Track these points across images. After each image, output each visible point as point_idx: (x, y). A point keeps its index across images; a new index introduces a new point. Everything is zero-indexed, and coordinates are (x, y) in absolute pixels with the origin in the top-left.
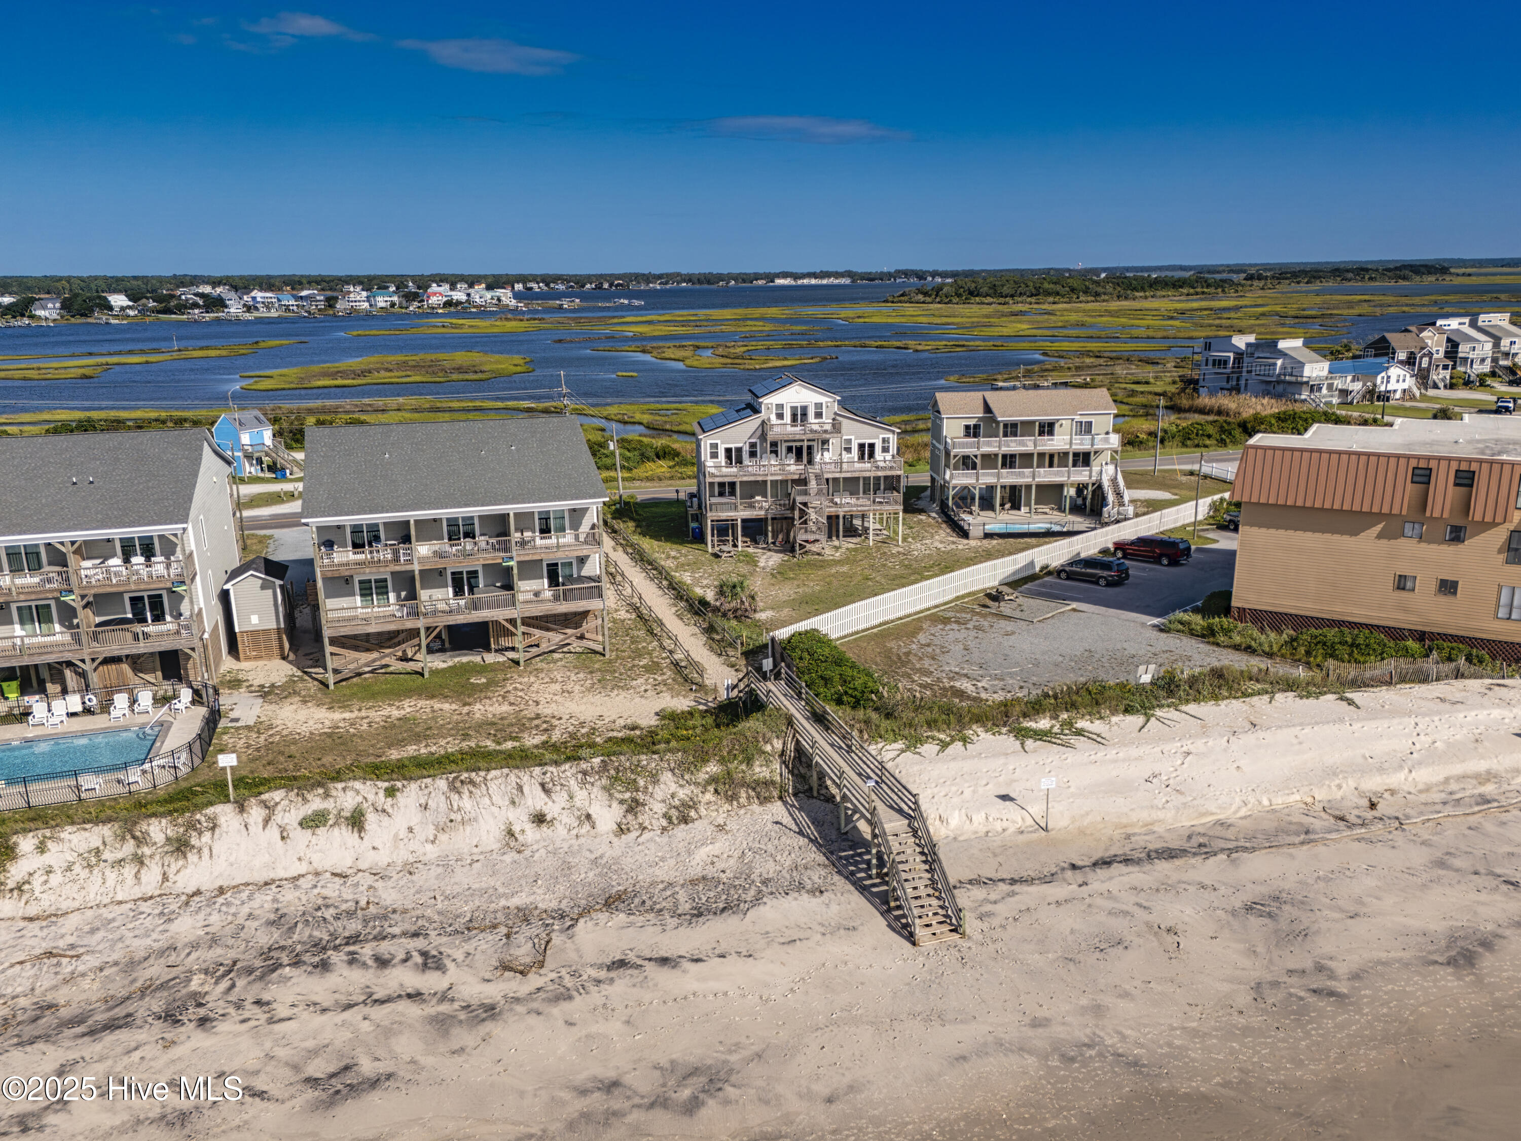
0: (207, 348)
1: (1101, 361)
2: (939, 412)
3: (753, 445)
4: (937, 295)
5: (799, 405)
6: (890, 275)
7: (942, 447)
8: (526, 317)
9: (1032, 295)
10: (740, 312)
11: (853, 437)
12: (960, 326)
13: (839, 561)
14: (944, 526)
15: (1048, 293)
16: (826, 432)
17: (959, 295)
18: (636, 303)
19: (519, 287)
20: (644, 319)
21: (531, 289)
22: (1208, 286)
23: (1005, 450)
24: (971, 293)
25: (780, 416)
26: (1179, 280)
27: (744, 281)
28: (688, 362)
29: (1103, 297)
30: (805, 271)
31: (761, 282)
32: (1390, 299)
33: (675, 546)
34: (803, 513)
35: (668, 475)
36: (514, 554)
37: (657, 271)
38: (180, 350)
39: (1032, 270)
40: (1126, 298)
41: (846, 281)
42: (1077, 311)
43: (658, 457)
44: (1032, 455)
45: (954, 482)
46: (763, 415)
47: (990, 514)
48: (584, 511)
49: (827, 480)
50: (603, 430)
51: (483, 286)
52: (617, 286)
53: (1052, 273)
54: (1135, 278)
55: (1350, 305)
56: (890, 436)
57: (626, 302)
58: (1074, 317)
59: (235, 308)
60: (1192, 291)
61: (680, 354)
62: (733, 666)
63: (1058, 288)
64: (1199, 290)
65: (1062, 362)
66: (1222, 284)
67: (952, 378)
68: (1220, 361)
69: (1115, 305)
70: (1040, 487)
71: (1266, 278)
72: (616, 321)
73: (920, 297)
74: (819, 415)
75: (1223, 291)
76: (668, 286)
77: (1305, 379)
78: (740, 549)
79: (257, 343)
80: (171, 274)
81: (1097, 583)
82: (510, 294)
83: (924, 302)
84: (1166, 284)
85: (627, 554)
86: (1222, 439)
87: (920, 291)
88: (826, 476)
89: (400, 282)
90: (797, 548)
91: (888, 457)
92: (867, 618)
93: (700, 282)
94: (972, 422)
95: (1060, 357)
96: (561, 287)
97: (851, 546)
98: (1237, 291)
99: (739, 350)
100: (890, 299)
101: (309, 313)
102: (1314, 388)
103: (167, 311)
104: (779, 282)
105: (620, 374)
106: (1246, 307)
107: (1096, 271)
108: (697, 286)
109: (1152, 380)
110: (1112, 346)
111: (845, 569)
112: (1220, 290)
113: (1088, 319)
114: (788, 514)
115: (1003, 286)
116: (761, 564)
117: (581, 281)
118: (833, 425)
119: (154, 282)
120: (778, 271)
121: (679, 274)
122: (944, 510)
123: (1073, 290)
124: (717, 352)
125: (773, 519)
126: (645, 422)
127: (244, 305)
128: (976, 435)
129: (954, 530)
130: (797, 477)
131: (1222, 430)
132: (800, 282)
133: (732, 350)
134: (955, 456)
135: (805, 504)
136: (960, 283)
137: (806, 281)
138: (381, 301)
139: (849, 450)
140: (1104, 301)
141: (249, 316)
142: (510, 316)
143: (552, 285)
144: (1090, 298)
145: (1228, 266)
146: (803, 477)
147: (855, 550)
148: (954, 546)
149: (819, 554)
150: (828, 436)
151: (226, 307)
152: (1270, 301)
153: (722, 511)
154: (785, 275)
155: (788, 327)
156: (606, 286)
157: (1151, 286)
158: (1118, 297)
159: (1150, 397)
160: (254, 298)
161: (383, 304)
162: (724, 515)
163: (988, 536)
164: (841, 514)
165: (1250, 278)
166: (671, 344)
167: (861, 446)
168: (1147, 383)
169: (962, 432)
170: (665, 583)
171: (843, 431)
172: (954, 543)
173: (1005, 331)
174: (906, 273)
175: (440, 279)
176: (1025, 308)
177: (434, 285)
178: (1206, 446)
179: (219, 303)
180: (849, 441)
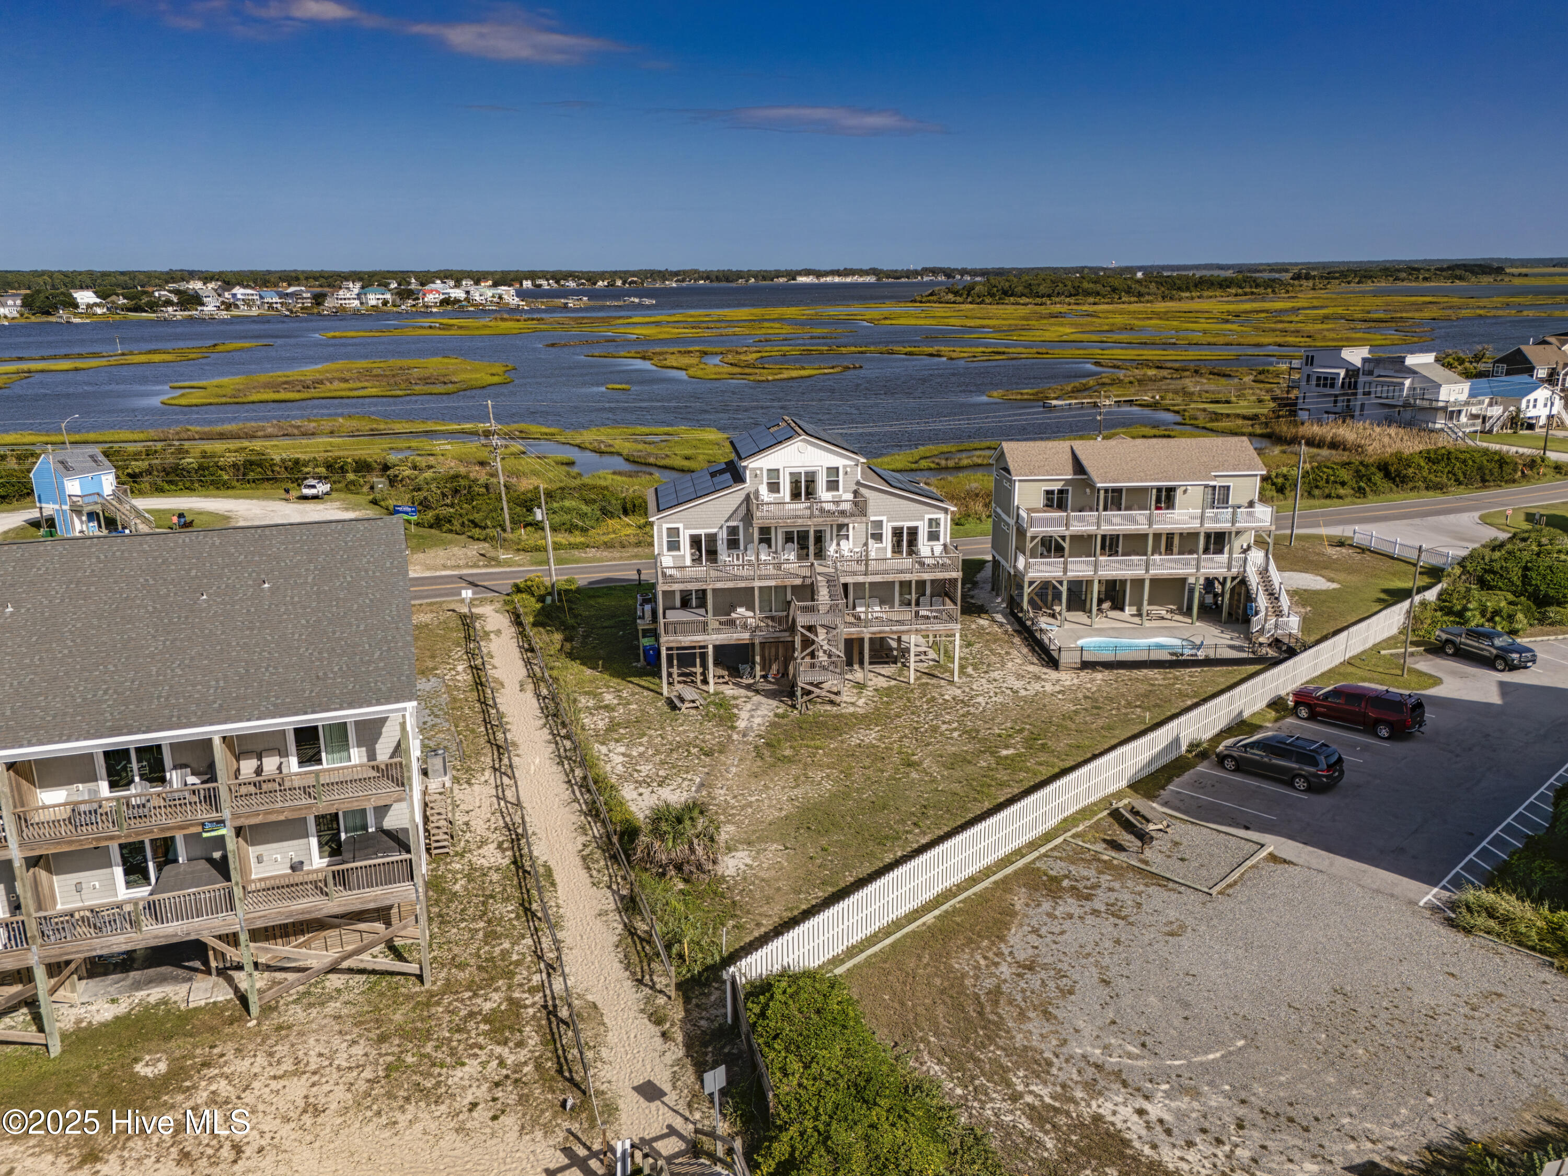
0: (155, 352)
1: (1165, 373)
2: (1007, 471)
3: (733, 531)
4: (968, 295)
5: (802, 470)
6: (916, 273)
7: (1012, 522)
8: (525, 316)
9: (1070, 295)
10: (758, 312)
11: (884, 518)
12: (997, 330)
13: (865, 716)
14: (1017, 640)
15: (1088, 293)
16: (843, 513)
17: (992, 295)
18: (647, 301)
19: (527, 284)
20: (652, 319)
21: (540, 286)
22: (1257, 286)
23: (1106, 528)
24: (1006, 293)
25: (774, 487)
26: (1226, 279)
27: (764, 278)
28: (692, 372)
29: (1147, 298)
30: (828, 268)
31: (782, 280)
32: (1455, 301)
33: (614, 682)
34: (807, 643)
35: (633, 540)
36: (226, 814)
37: (674, 268)
38: (123, 354)
39: (1065, 269)
40: (1172, 299)
41: (871, 279)
42: (1121, 313)
43: (626, 512)
44: (1146, 536)
45: (1031, 575)
46: (748, 485)
47: (1080, 616)
48: (381, 722)
49: (845, 586)
50: (571, 464)
51: (490, 283)
52: (630, 283)
53: (1086, 271)
54: (1179, 278)
55: (1419, 307)
56: (941, 516)
57: (637, 300)
58: (1119, 320)
59: (211, 306)
60: (1240, 291)
61: (685, 361)
62: (659, 1022)
63: (1099, 287)
64: (1248, 290)
65: (1121, 374)
66: (1270, 284)
67: (995, 394)
68: (1326, 379)
69: (1161, 306)
70: (1155, 582)
71: (1314, 277)
72: (621, 321)
73: (951, 297)
74: (833, 485)
75: (1273, 291)
76: (684, 284)
77: (1441, 404)
78: (711, 688)
79: (215, 345)
80: (166, 269)
81: (1290, 784)
82: (512, 292)
83: (954, 303)
84: (1212, 284)
85: (538, 696)
86: (1360, 488)
87: (950, 291)
88: (843, 580)
89: (402, 277)
90: (799, 693)
91: (938, 549)
92: (914, 892)
93: (718, 279)
94: (1056, 487)
95: (1114, 367)
96: (572, 284)
97: (882, 683)
98: (1287, 292)
99: (752, 357)
100: (918, 299)
101: (291, 312)
102: (1452, 415)
103: (137, 309)
104: (802, 279)
105: (610, 386)
106: (1304, 308)
107: (1132, 270)
108: (715, 284)
109: (1233, 399)
110: (1171, 354)
111: (871, 736)
112: (1270, 290)
113: (1136, 322)
114: (786, 636)
115: (1039, 285)
116: (741, 724)
117: (592, 278)
118: (856, 504)
119: (142, 277)
120: (800, 268)
121: (696, 271)
122: (1013, 610)
123: (1114, 290)
124: (726, 360)
125: (762, 644)
126: (625, 452)
127: (223, 303)
128: (1061, 506)
129: (1033, 650)
130: (798, 582)
131: (1359, 476)
132: (823, 280)
133: (743, 357)
134: (1033, 538)
135: (811, 628)
136: (993, 281)
137: (829, 279)
138: (373, 299)
139: (878, 537)
140: (1148, 302)
141: (224, 314)
142: (506, 316)
143: (562, 282)
144: (1133, 299)
145: (1269, 265)
146: (808, 581)
147: (888, 691)
148: (1037, 686)
149: (832, 702)
150: (846, 521)
151: (203, 304)
152: (1327, 303)
153: (684, 633)
154: (807, 272)
155: (807, 329)
156: (619, 283)
157: (1196, 286)
158: (1163, 298)
159: (1240, 422)
160: (234, 295)
161: (373, 302)
162: (687, 640)
163: (1086, 665)
164: (867, 637)
165: (1298, 277)
166: (675, 350)
167: (897, 533)
168: (1228, 402)
169: (1040, 502)
170: (578, 772)
171: (870, 510)
172: (1038, 678)
173: (1048, 336)
174: (934, 271)
175: (444, 276)
176: (1063, 309)
177: (438, 282)
178: (1339, 497)
179: (195, 300)
180: (879, 524)
